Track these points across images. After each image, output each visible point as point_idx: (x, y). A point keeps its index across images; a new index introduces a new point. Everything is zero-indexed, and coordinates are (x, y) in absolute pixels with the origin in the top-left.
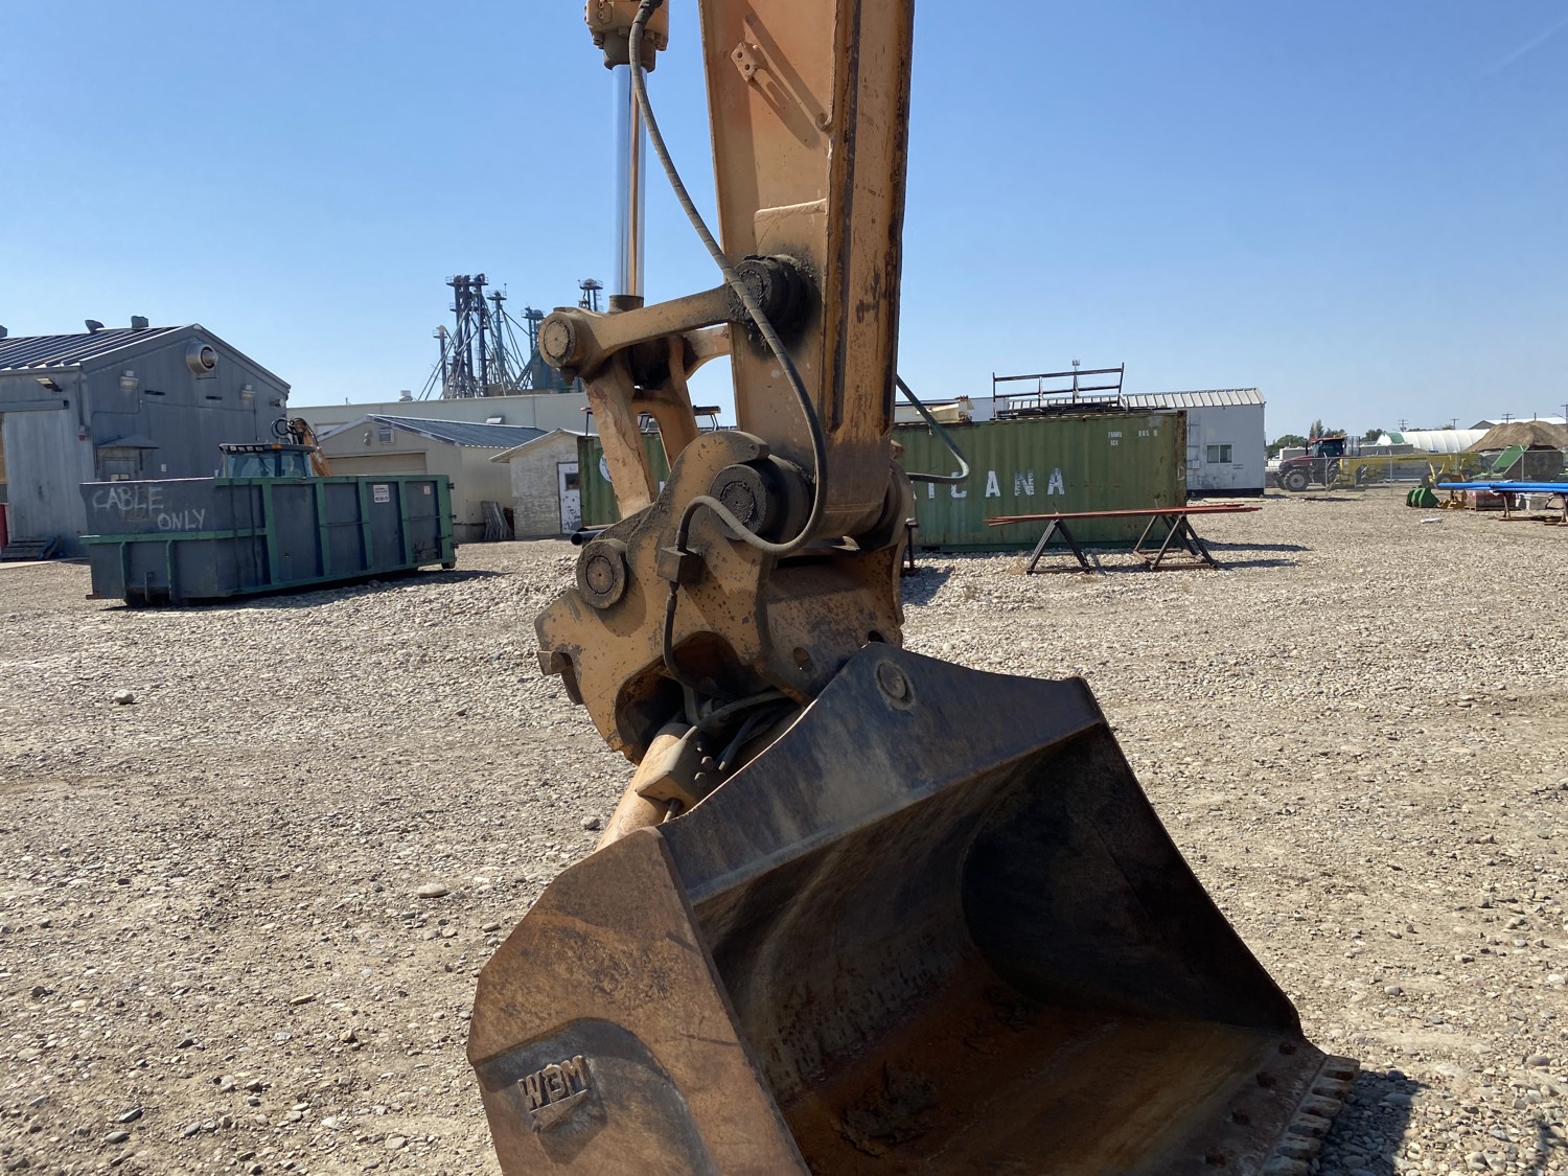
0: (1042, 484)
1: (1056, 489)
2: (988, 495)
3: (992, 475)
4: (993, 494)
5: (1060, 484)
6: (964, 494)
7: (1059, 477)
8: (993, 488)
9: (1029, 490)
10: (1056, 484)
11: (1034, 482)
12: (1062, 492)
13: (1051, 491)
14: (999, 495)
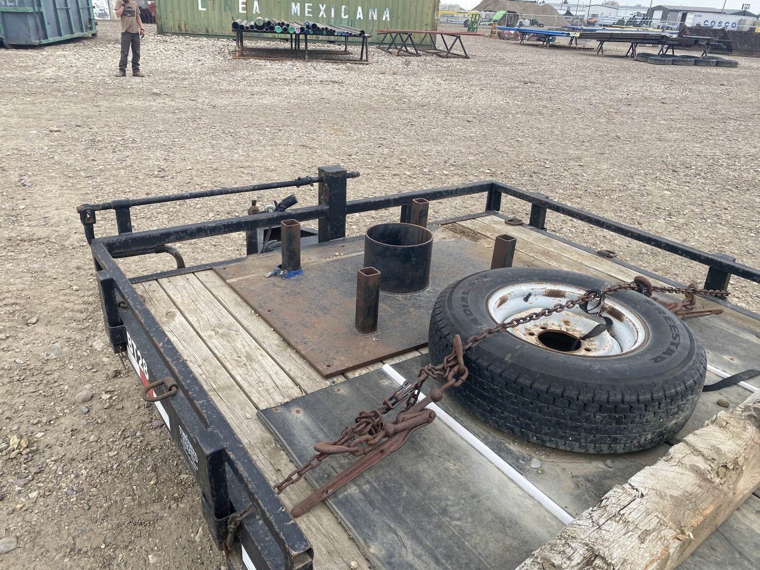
0: (380, 15)
1: (386, 18)
2: (357, 18)
3: (360, 8)
4: (360, 18)
5: (388, 16)
6: (347, 17)
7: (388, 12)
8: (360, 15)
9: (375, 18)
10: (386, 15)
11: (377, 13)
12: (388, 20)
13: (384, 19)
14: (362, 18)
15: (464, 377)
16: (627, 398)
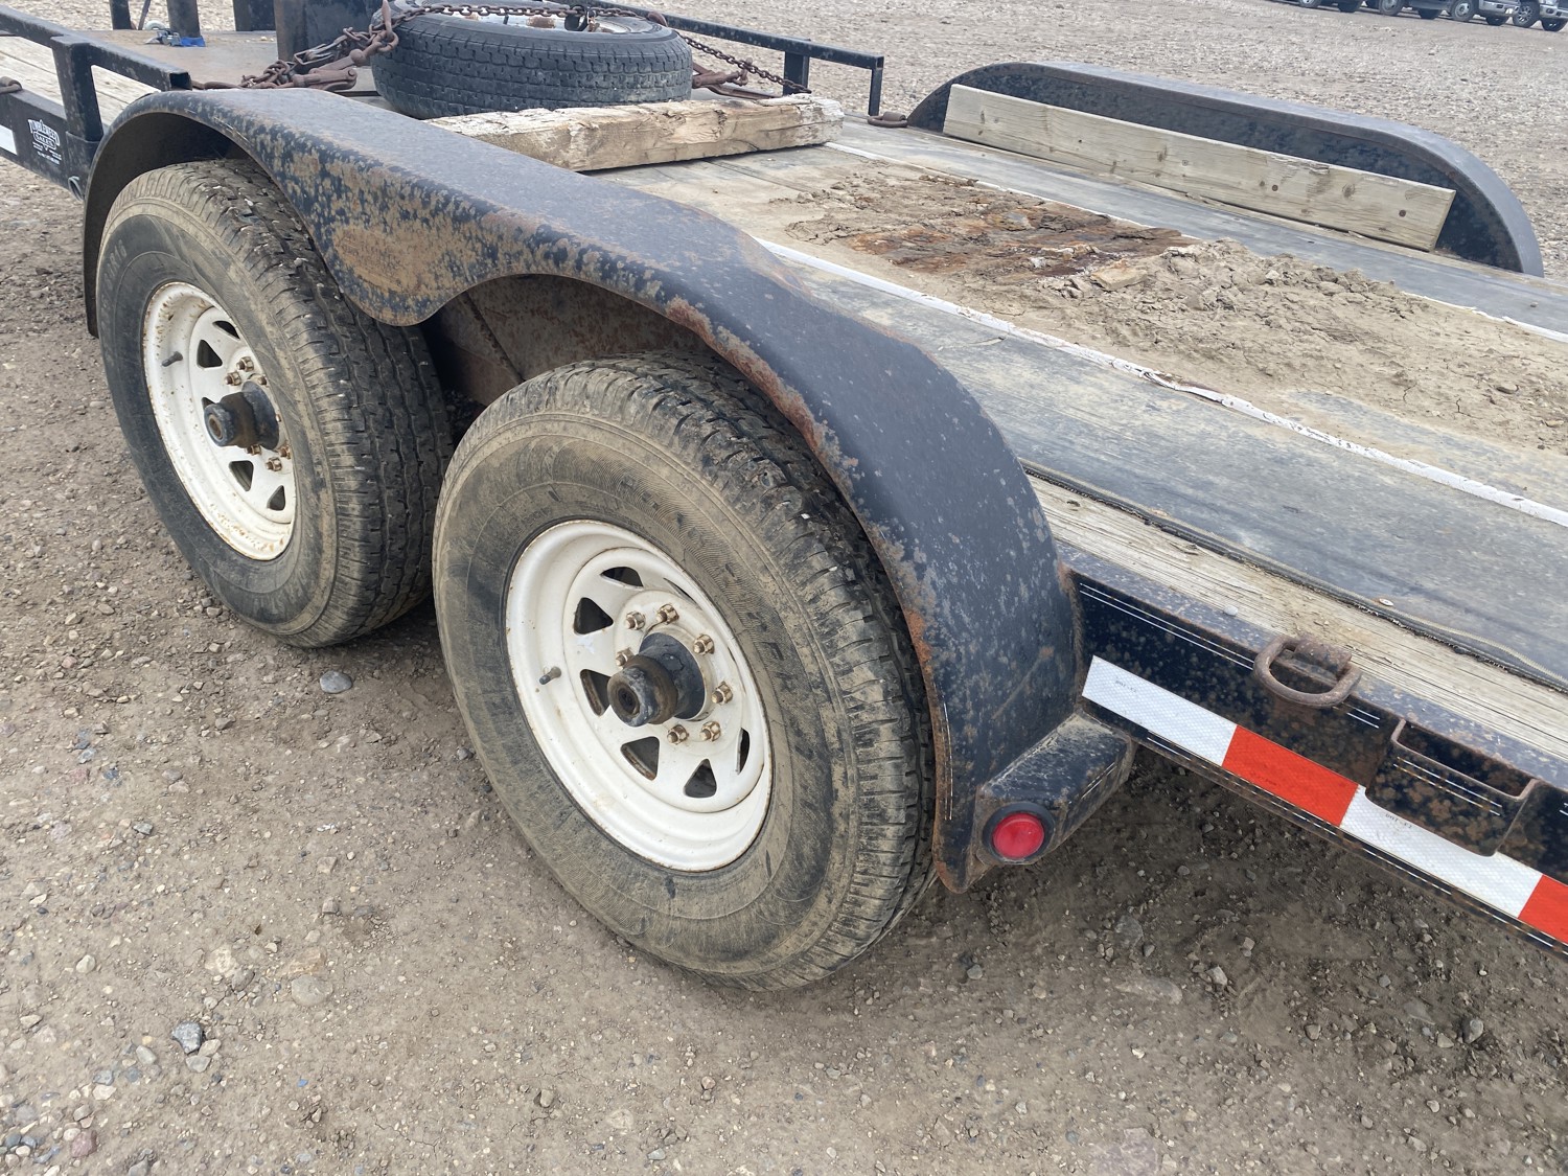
15: (394, 43)
16: (570, 52)
